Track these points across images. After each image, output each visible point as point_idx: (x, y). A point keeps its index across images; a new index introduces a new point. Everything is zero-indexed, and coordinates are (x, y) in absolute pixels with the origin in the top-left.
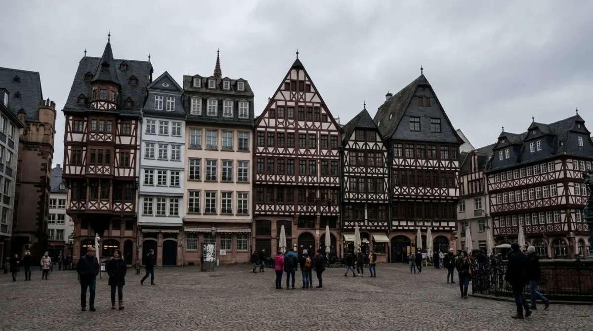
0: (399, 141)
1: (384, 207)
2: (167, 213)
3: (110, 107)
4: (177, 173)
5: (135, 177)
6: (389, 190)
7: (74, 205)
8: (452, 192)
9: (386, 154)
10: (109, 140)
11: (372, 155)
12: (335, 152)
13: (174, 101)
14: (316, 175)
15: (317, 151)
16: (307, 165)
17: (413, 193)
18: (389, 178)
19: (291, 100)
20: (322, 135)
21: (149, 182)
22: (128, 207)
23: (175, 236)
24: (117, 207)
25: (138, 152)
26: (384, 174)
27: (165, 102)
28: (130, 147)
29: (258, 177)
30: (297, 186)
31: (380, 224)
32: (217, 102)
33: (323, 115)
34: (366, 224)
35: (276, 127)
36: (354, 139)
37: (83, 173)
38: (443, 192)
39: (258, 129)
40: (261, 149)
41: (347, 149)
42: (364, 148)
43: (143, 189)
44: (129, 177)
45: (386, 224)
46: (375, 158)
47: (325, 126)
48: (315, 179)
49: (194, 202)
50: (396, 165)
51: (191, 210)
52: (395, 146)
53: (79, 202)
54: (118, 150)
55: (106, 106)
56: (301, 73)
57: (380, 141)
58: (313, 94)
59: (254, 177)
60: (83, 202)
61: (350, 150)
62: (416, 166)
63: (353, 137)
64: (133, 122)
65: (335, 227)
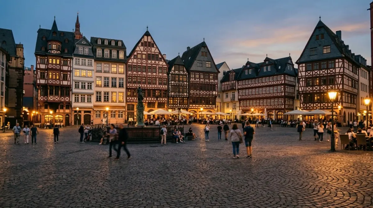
0: (193, 71)
1: (186, 98)
2: (86, 101)
3: (58, 53)
4: (91, 84)
5: (70, 85)
6: (189, 91)
7: (42, 98)
8: (214, 93)
9: (188, 76)
10: (58, 68)
11: (182, 76)
12: (165, 75)
13: (88, 50)
14: (156, 84)
15: (157, 74)
16: (152, 80)
17: (198, 93)
18: (189, 86)
19: (144, 51)
20: (159, 67)
21: (77, 87)
22: (67, 99)
23: (90, 112)
24: (62, 99)
25: (71, 73)
26: (186, 84)
27: (84, 50)
28: (67, 71)
29: (128, 85)
30: (147, 89)
31: (185, 106)
32: (109, 51)
33: (160, 58)
34: (178, 106)
35: (137, 63)
36: (174, 70)
37: (46, 83)
38: (211, 93)
39: (129, 64)
40: (130, 72)
41: (170, 74)
42: (178, 73)
43: (74, 90)
44: (68, 85)
45: (187, 106)
46: (183, 78)
47: (161, 63)
48: (156, 86)
49: (99, 97)
50: (192, 81)
51: (97, 101)
52: (191, 73)
53: (44, 96)
54: (62, 73)
55: (56, 52)
56: (149, 37)
57: (186, 71)
58: (155, 48)
59: (126, 85)
60: (46, 97)
61: (172, 74)
62: (200, 82)
63: (173, 69)
64: (69, 60)
65: (164, 107)
